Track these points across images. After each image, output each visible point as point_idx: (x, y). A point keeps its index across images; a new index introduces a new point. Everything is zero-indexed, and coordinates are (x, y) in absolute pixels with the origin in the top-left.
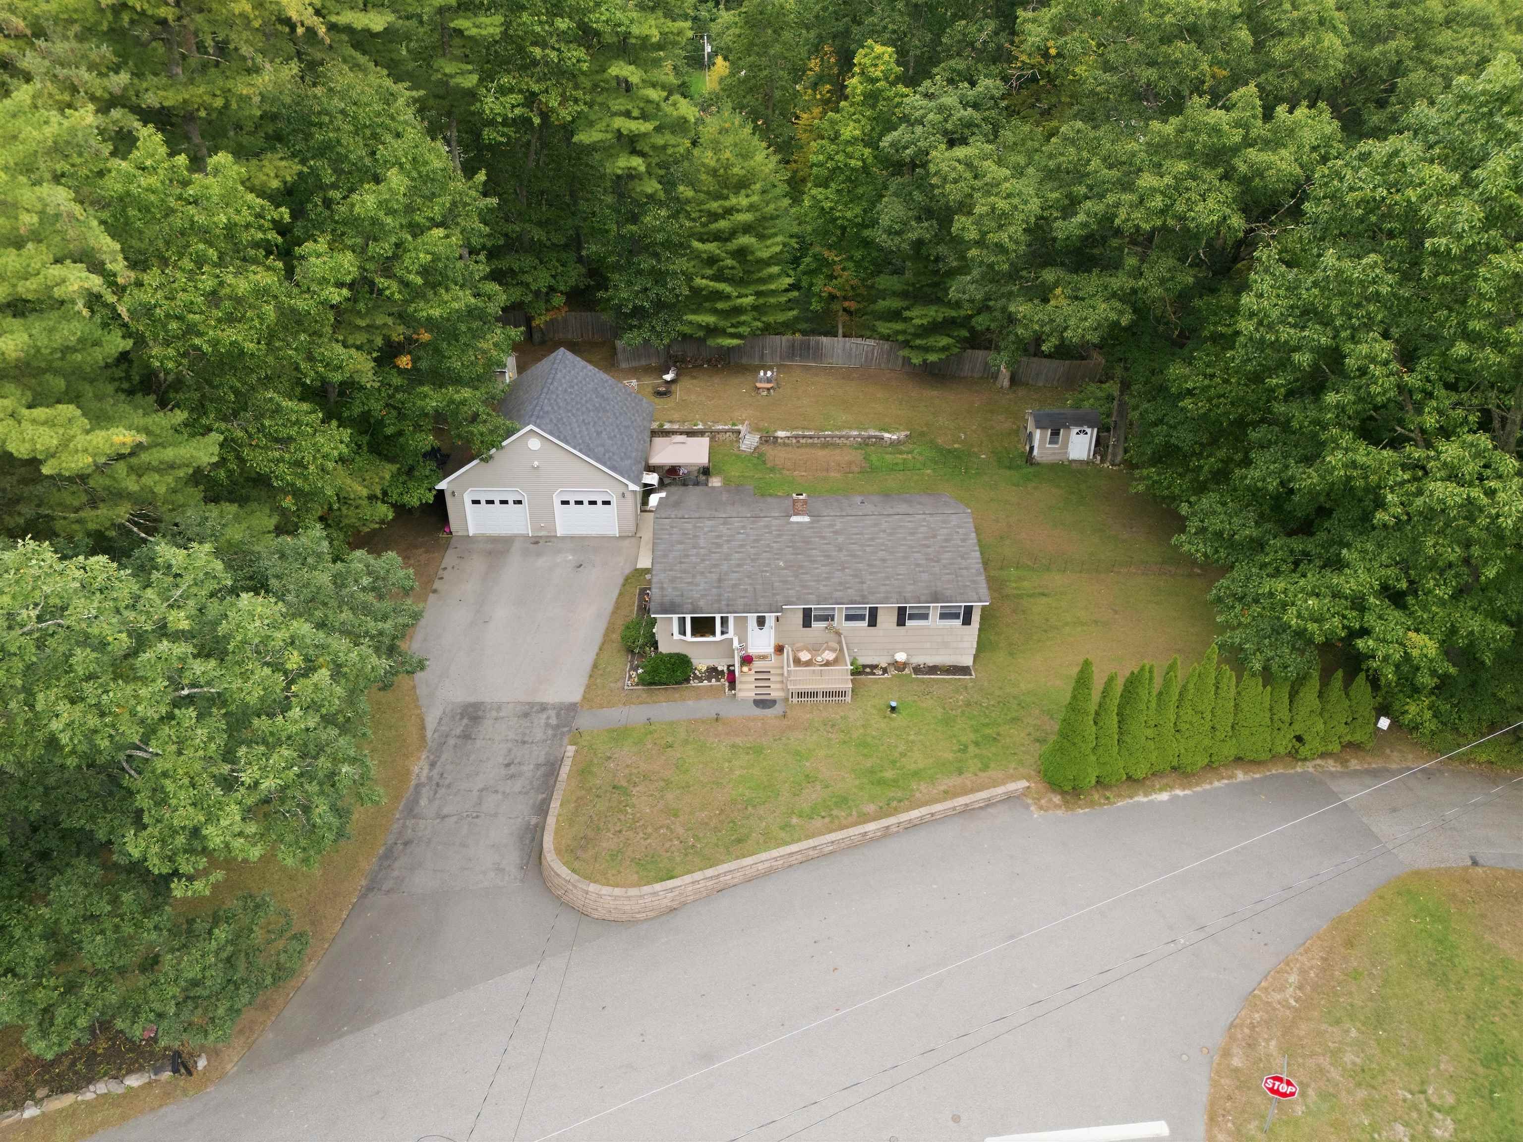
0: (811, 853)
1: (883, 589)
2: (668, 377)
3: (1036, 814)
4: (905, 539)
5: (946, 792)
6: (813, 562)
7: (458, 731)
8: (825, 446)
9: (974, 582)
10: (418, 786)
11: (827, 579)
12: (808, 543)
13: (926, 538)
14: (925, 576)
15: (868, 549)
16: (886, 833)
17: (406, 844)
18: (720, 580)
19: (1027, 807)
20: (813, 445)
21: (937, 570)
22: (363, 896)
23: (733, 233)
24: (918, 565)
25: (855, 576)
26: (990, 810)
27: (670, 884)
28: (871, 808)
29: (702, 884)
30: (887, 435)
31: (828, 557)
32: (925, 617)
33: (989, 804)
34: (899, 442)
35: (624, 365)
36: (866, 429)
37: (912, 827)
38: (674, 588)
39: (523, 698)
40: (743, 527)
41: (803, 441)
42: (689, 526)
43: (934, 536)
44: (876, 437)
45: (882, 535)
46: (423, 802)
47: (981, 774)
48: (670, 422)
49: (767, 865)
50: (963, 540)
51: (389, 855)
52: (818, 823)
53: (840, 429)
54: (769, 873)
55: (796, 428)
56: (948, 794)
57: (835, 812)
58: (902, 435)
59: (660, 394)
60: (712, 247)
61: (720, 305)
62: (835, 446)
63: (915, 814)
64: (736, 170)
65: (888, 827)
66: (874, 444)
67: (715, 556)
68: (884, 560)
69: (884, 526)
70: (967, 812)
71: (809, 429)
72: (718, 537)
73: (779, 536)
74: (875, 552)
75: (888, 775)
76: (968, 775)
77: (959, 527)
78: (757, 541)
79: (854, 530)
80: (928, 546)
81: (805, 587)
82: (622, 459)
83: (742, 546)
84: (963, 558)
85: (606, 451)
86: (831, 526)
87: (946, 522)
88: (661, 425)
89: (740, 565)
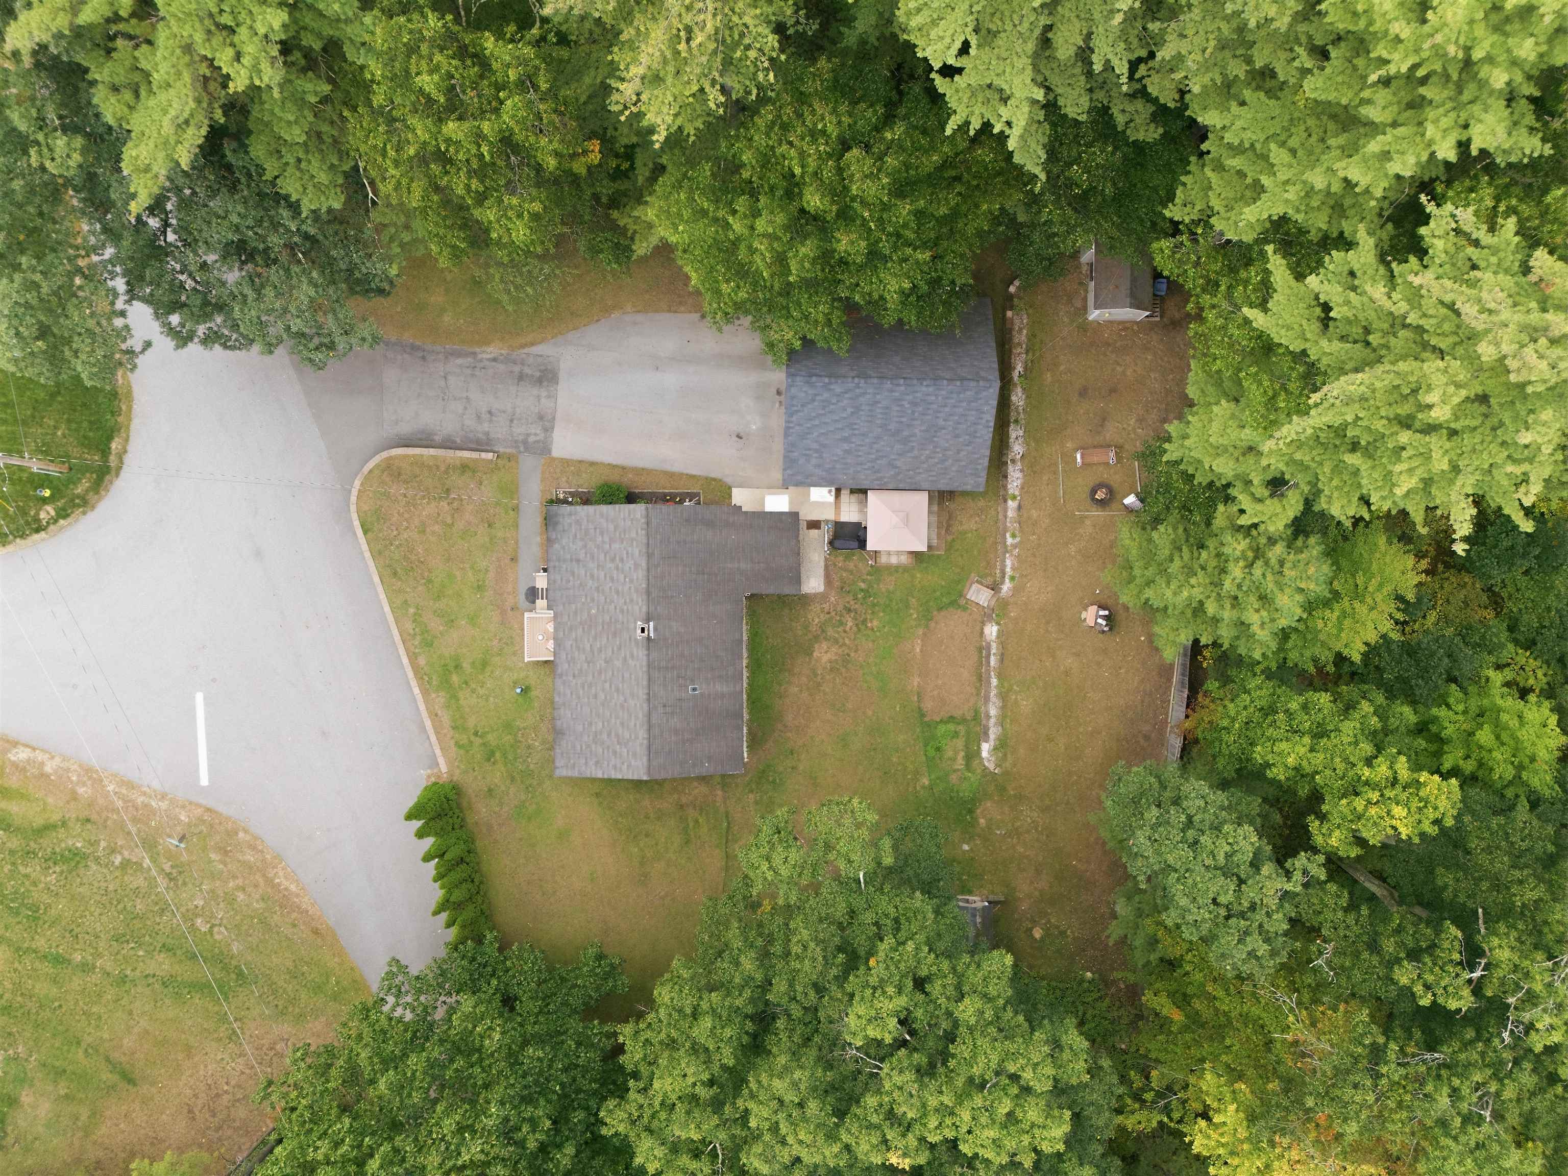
1: (568, 692)
2: (1132, 499)
3: (424, 773)
4: (617, 717)
5: (437, 715)
6: (595, 638)
7: (525, 369)
9: (574, 766)
10: (474, 354)
11: (578, 648)
12: (615, 634)
13: (617, 736)
14: (580, 728)
15: (607, 685)
17: (423, 357)
18: (578, 561)
19: (430, 768)
20: (979, 663)
21: (585, 738)
24: (590, 724)
25: (581, 670)
26: (427, 743)
27: (360, 533)
28: (422, 662)
30: (992, 745)
31: (600, 650)
36: (998, 724)
39: (559, 414)
40: (631, 581)
42: (633, 535)
43: (618, 743)
44: (987, 733)
46: (459, 361)
50: (615, 767)
51: (413, 349)
52: (409, 626)
53: (1001, 695)
55: (1000, 645)
56: (434, 716)
57: (418, 638)
58: (988, 763)
62: (978, 689)
63: (416, 691)
66: (978, 733)
67: (602, 557)
68: (595, 696)
69: (632, 703)
71: (1000, 660)
72: (622, 560)
73: (622, 611)
74: (603, 690)
75: (455, 678)
76: (452, 732)
77: (629, 766)
78: (617, 592)
79: (627, 675)
80: (609, 735)
81: (571, 629)
82: (818, 466)
83: (612, 579)
84: (597, 763)
85: (816, 451)
86: (632, 656)
87: (635, 755)
88: (1014, 498)
89: (592, 576)
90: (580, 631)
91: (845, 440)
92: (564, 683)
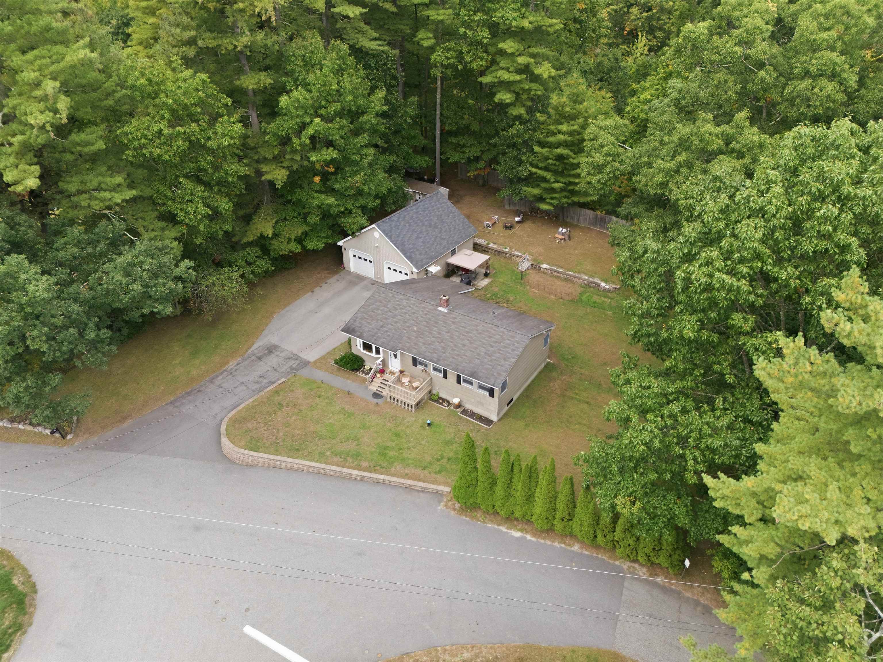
0: (322, 471)
1: (451, 360)
2: (517, 219)
3: (441, 507)
4: (484, 338)
5: (407, 474)
6: (431, 333)
7: (258, 355)
8: (566, 280)
9: (499, 374)
10: (225, 370)
11: (430, 344)
12: (436, 323)
13: (495, 342)
14: (477, 362)
15: (462, 337)
16: (363, 479)
17: (198, 391)
18: (382, 326)
19: (440, 502)
20: (559, 278)
21: (486, 360)
22: (167, 404)
23: (559, 145)
24: (479, 354)
25: (443, 348)
26: (421, 494)
27: (254, 453)
28: (365, 464)
29: (265, 460)
30: (603, 284)
31: (440, 333)
32: (471, 383)
33: (423, 491)
34: (609, 290)
35: (507, 207)
36: (593, 277)
37: (376, 482)
38: (360, 323)
39: (295, 352)
40: (414, 304)
41: (554, 273)
42: (391, 295)
43: (500, 343)
44: (596, 283)
45: (475, 332)
46: (220, 378)
47: (433, 474)
48: (494, 243)
49: (298, 466)
50: (513, 350)
51: (189, 394)
52: (335, 459)
53: (579, 272)
54: (298, 470)
55: (553, 265)
56: (406, 476)
57: (348, 458)
58: (613, 287)
59: (506, 227)
60: (545, 151)
61: (544, 185)
62: (571, 281)
63: (381, 477)
64: (567, 109)
65: (364, 477)
66: (594, 287)
67: (390, 314)
68: (464, 345)
69: (480, 328)
70: (410, 489)
71: (562, 268)
72: (399, 305)
73: (426, 314)
74: (463, 340)
75: (391, 453)
76: (426, 472)
77: (517, 342)
78: (414, 313)
79: (463, 325)
80: (492, 347)
81: (416, 344)
82: (420, 254)
83: (405, 313)
84: (505, 359)
85: (413, 248)
86: (454, 318)
87: (513, 337)
88: (488, 244)
89: (396, 322)
90: (421, 340)
91: (418, 238)
92: (444, 360)
